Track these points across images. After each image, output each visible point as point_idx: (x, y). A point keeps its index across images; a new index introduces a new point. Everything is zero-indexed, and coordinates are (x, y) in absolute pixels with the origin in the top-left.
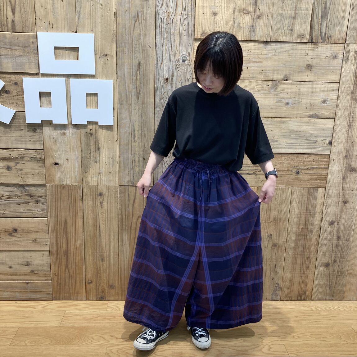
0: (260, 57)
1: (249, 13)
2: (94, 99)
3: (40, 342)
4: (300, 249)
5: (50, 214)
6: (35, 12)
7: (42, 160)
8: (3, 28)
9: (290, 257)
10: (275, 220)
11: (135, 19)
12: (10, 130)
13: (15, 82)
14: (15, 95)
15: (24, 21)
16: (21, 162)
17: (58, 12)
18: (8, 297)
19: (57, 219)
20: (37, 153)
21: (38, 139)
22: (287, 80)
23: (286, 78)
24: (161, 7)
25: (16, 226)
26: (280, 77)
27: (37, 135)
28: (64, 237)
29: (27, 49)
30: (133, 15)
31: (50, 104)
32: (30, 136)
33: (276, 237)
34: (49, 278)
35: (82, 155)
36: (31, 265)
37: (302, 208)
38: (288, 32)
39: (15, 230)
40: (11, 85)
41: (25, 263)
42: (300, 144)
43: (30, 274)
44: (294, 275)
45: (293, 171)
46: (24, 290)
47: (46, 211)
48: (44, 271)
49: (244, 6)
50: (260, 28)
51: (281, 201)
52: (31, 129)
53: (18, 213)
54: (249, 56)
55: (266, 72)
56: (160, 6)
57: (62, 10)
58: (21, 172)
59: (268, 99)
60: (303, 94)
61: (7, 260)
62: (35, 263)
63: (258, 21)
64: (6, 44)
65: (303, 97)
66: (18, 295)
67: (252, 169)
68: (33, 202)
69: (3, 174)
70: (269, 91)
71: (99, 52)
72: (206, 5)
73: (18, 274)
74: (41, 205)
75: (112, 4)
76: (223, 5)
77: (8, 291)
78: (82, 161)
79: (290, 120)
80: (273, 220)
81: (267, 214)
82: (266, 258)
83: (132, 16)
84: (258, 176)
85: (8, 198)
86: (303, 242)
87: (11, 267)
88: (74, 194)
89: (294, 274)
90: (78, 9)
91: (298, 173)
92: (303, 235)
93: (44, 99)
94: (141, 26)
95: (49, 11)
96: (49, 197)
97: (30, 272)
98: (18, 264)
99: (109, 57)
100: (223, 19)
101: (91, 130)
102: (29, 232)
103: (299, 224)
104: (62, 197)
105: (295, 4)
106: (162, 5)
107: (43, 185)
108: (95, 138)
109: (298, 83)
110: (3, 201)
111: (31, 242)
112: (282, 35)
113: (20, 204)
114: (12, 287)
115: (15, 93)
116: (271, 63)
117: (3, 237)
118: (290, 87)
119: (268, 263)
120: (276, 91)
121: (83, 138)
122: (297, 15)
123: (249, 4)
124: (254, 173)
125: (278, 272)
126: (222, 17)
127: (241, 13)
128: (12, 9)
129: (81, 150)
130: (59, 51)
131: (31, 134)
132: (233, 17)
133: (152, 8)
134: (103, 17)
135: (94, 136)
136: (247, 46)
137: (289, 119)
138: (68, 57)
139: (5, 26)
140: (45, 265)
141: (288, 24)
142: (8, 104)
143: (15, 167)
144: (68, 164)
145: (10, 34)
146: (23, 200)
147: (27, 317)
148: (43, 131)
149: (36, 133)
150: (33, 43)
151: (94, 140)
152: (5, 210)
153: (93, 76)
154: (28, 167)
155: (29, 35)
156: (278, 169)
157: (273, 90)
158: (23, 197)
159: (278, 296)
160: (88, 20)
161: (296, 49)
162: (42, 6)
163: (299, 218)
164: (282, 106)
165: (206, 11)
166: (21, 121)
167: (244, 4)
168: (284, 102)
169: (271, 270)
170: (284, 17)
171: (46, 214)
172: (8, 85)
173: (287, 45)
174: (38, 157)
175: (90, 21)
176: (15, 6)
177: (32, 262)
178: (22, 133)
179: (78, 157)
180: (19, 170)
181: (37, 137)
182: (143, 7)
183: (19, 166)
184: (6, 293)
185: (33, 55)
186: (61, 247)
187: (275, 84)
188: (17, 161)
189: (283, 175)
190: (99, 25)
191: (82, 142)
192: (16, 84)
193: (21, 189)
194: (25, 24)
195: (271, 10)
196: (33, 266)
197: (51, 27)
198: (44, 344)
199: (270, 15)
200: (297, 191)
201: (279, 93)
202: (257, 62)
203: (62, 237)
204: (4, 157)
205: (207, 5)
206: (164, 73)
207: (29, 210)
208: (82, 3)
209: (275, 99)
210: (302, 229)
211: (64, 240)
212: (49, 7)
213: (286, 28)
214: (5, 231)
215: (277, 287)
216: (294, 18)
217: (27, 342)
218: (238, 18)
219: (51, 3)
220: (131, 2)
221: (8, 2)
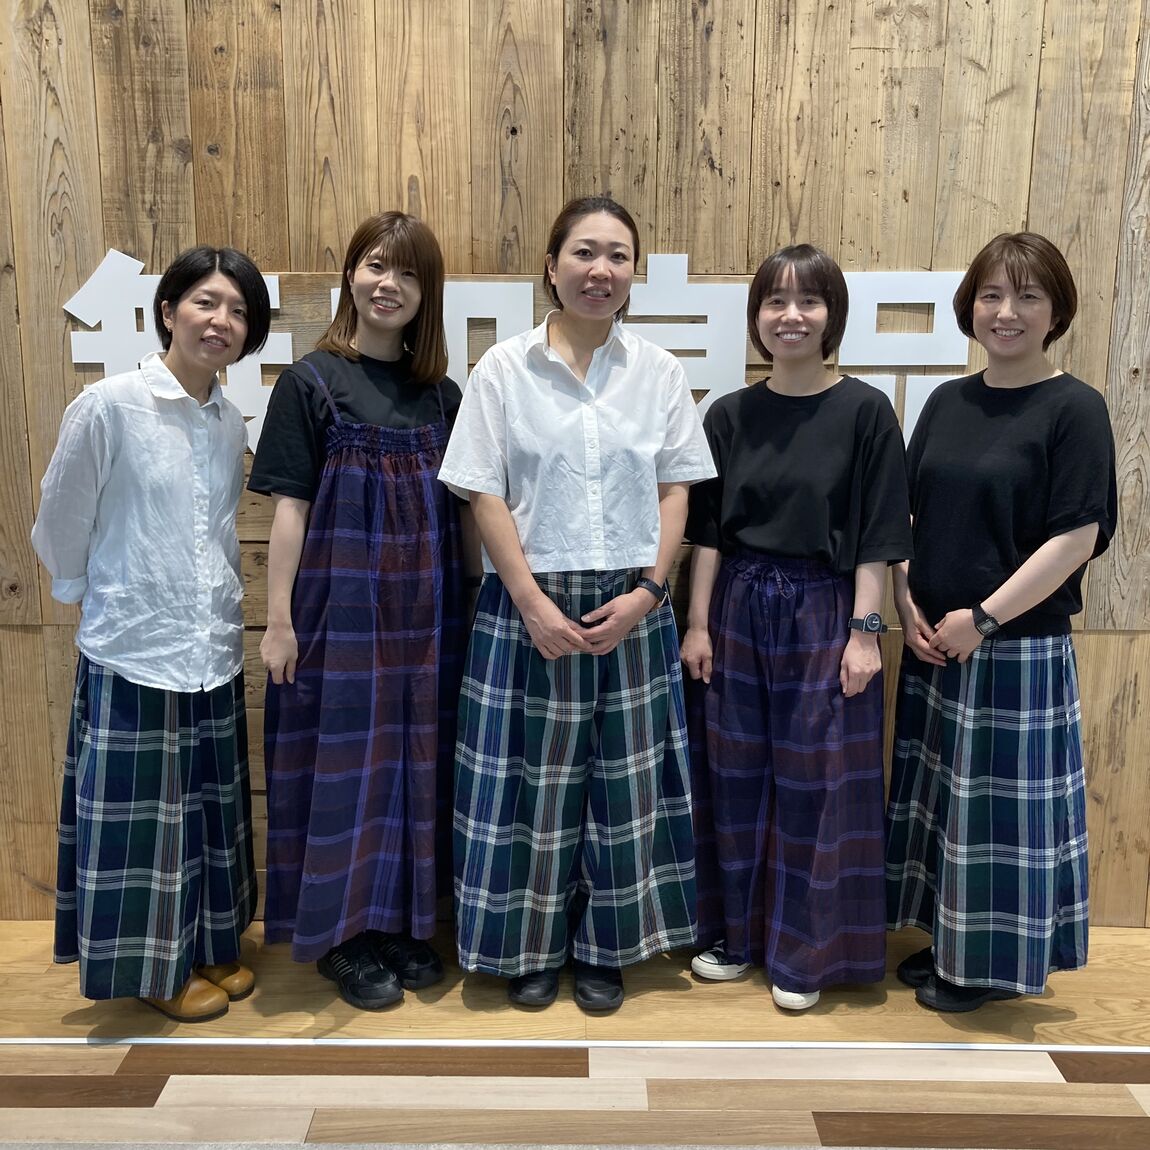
6: (842, 228)
11: (1071, 235)
17: (894, 225)
24: (1136, 205)
30: (1068, 225)
56: (1132, 204)
57: (904, 221)
75: (1020, 204)
83: (1065, 228)
90: (941, 217)
94: (1083, 251)
95: (875, 225)
106: (1138, 202)
128: (791, 224)
130: (889, 313)
133: (1113, 211)
138: (906, 324)
160: (961, 241)
162: (859, 215)
175: (965, 242)
176: (799, 218)
182: (1092, 206)
197: (874, 259)
206: (1131, 356)
208: (951, 202)
212: (875, 216)
219: (880, 206)
220: (1066, 196)
221: (785, 208)
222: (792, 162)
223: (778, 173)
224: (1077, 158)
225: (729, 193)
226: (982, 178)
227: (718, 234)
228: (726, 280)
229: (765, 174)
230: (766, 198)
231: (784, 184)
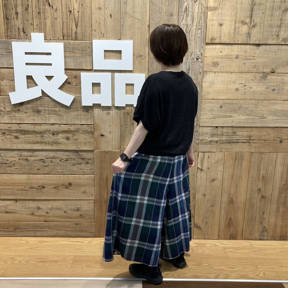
0: (254, 56)
1: (246, 23)
2: (131, 88)
3: (92, 266)
4: (282, 200)
5: (96, 172)
6: (92, 26)
7: (92, 133)
8: (69, 37)
9: (274, 207)
10: (263, 178)
12: (70, 111)
13: (75, 76)
14: (75, 86)
15: (84, 32)
16: (77, 134)
17: (108, 25)
18: (62, 234)
19: (101, 176)
20: (88, 127)
21: (90, 117)
22: (273, 72)
23: (273, 71)
24: (182, 20)
25: (71, 181)
26: (268, 70)
27: (89, 114)
28: (106, 189)
29: (84, 52)
31: (99, 92)
32: (84, 115)
33: (264, 191)
34: (93, 221)
35: (121, 129)
36: (80, 210)
37: (284, 169)
38: (275, 37)
39: (70, 184)
40: (72, 78)
41: (76, 209)
42: (283, 120)
43: (79, 217)
44: (277, 221)
45: (278, 141)
46: (74, 230)
47: (93, 170)
48: (90, 215)
49: (243, 19)
50: (254, 35)
51: (268, 163)
52: (85, 110)
53: (73, 171)
54: (245, 55)
55: (258, 66)
56: (181, 20)
57: (111, 24)
58: (76, 141)
59: (260, 87)
60: (285, 83)
61: (63, 207)
62: (83, 209)
63: (253, 29)
64: (70, 49)
65: (286, 85)
66: (70, 233)
67: (247, 139)
68: (84, 163)
69: (63, 143)
70: (260, 80)
71: (136, 54)
72: (215, 19)
73: (71, 217)
74: (90, 165)
75: (147, 19)
76: (227, 18)
77: (62, 230)
78: (121, 133)
79: (276, 102)
80: (262, 177)
81: (257, 173)
82: (256, 207)
84: (251, 144)
85: (66, 161)
86: (284, 195)
87: (65, 212)
88: (114, 158)
89: (277, 220)
90: (122, 23)
91: (281, 142)
92: (284, 189)
93: (96, 88)
95: (102, 24)
96: (96, 160)
97: (79, 216)
98: (71, 210)
99: (143, 57)
100: (227, 29)
101: (128, 110)
102: (80, 185)
103: (282, 181)
104: (105, 159)
105: (280, 16)
106: (183, 19)
107: (92, 151)
108: (131, 117)
109: (282, 74)
110: (62, 163)
111: (81, 193)
112: (270, 39)
113: (74, 165)
114: (66, 227)
115: (74, 84)
116: (262, 60)
117: (61, 190)
118: (276, 77)
119: (257, 210)
120: (266, 80)
121: (122, 116)
122: (282, 25)
123: (246, 17)
124: (248, 142)
125: (265, 218)
126: (226, 27)
127: (240, 24)
128: (76, 24)
129: (120, 125)
130: (108, 53)
131: (85, 113)
132: (234, 27)
133: (175, 22)
134: (140, 28)
135: (130, 115)
136: (244, 48)
137: (275, 101)
138: (114, 57)
139: (70, 36)
140: (91, 210)
141: (275, 31)
142: (69, 92)
143: (72, 138)
144: (110, 135)
145: (73, 42)
146: (77, 162)
147: (79, 249)
148: (94, 111)
149: (89, 113)
150: (89, 48)
152: (63, 169)
153: (131, 71)
154: (82, 137)
155: (86, 42)
156: (267, 138)
157: (263, 80)
158: (77, 160)
159: (265, 237)
160: (129, 31)
161: (281, 49)
162: (97, 22)
163: (282, 176)
164: (269, 92)
165: (214, 22)
166: (78, 104)
167: (243, 17)
168: (271, 89)
169: (260, 216)
170: (272, 26)
171: (93, 172)
172: (70, 78)
173: (274, 46)
174: (90, 130)
175: (130, 31)
176: (78, 22)
177: (81, 208)
178: (79, 113)
179: (118, 130)
180: (75, 140)
181: (89, 116)
182: (169, 21)
183: (75, 137)
184: (61, 232)
185: (89, 57)
186: (103, 197)
187: (265, 75)
188: (74, 134)
189: (270, 144)
190: (137, 34)
191: (121, 119)
192: (75, 77)
193: (76, 154)
194: (84, 35)
195: (263, 22)
196: (81, 211)
197: (103, 36)
198: (96, 267)
199: (262, 25)
200: (280, 155)
201: (268, 82)
202: (251, 60)
203: (104, 189)
204: (64, 130)
205: (216, 18)
206: (183, 68)
207: (81, 169)
208: (125, 19)
209: (265, 86)
210: (284, 184)
211: (106, 192)
212: (102, 22)
213: (274, 34)
214: (63, 185)
215: (264, 230)
216: (280, 27)
217: (83, 266)
218: (238, 28)
219: (103, 19)
220: (161, 17)
221: (73, 19)
222: (75, 4)
223: (71, 8)
224: (163, 5)
225: (55, 14)
226: (134, 11)
227: (53, 27)
228: (56, 42)
229: (66, 8)
230: (67, 16)
231: (72, 11)
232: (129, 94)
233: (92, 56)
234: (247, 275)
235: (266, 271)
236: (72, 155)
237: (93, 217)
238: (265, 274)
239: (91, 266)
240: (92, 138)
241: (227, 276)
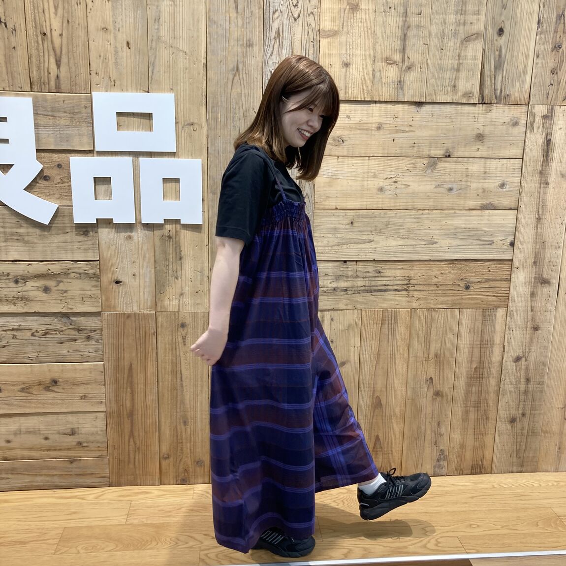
0: (411, 124)
1: (394, 63)
2: (174, 187)
3: (99, 547)
4: (473, 399)
5: (107, 356)
6: (90, 64)
7: (97, 277)
8: (43, 87)
9: (459, 410)
10: (437, 357)
11: (234, 72)
12: (49, 233)
13: (58, 163)
14: (58, 183)
15: (74, 77)
16: (65, 280)
17: (123, 63)
18: (42, 484)
19: (117, 364)
20: (89, 266)
21: (91, 246)
22: (449, 156)
23: (448, 154)
24: (271, 55)
25: (56, 376)
26: (440, 152)
27: (90, 240)
28: (129, 390)
29: (76, 116)
30: (231, 66)
31: (109, 195)
32: (79, 242)
33: (438, 382)
34: (105, 453)
35: (155, 268)
36: (78, 434)
37: (475, 338)
38: (449, 89)
39: (55, 382)
40: (52, 168)
41: (69, 431)
42: (470, 247)
43: (76, 448)
44: (465, 438)
45: (461, 285)
46: (66, 473)
47: (101, 353)
48: (98, 442)
49: (388, 53)
50: (410, 85)
51: (444, 328)
52: (80, 231)
53: (59, 355)
54: (395, 123)
55: (420, 145)
56: (269, 55)
57: (129, 61)
58: (65, 295)
59: (424, 183)
60: (472, 176)
61: (41, 427)
62: (83, 431)
63: (407, 74)
64: (46, 110)
65: (472, 180)
66: (57, 481)
67: (403, 283)
68: (81, 338)
69: (37, 299)
70: (424, 171)
71: (182, 120)
72: (334, 52)
73: (58, 448)
74: (94, 343)
75: (201, 52)
76: (358, 52)
77: (41, 475)
78: (156, 276)
79: (455, 213)
80: (433, 356)
81: (425, 348)
82: (425, 412)
83: (230, 68)
84: (411, 293)
85: (45, 334)
86: (477, 388)
87: (46, 439)
88: (144, 326)
89: (465, 436)
90: (152, 59)
91: (467, 288)
92: (477, 378)
93: (101, 188)
94: (242, 82)
95: (110, 62)
96: (106, 331)
97: (76, 445)
98: (59, 433)
99: (196, 127)
100: (358, 73)
101: (169, 231)
102: (75, 384)
103: (472, 362)
104: (126, 331)
105: (458, 51)
106: (272, 53)
107: (98, 314)
108: (176, 244)
109: (465, 160)
110: (37, 338)
111: (78, 398)
112: (441, 93)
113: (62, 343)
114: (48, 468)
115: (57, 179)
116: (426, 133)
117: (36, 393)
118: (453, 166)
119: (427, 420)
120: (434, 171)
121: (158, 243)
122: (461, 66)
123: (394, 51)
124: (405, 290)
125: (442, 433)
126: (356, 69)
127: (384, 63)
128: (56, 61)
129: (155, 262)
130: (125, 119)
131: (81, 238)
132: (372, 70)
133: (258, 58)
134: (188, 70)
135: (174, 240)
136: (392, 109)
137: (452, 211)
138: (136, 126)
139: (45, 84)
140: (99, 432)
141: (449, 79)
142: (47, 196)
143: (56, 288)
144: (135, 281)
145: (52, 96)
146: (67, 336)
147: (75, 513)
148: (100, 234)
149: (88, 237)
150: (86, 107)
151: (175, 246)
152: (40, 352)
153: (172, 154)
154: (75, 287)
155: (79, 96)
156: (440, 282)
157: (429, 171)
158: (68, 332)
159: (444, 469)
160: (166, 75)
161: (461, 113)
162: (100, 56)
163: (471, 354)
164: (443, 193)
165: (334, 60)
166: (66, 220)
167: (388, 51)
168: (446, 187)
169: (433, 429)
170: (444, 69)
171: (101, 356)
172: (47, 168)
173: (448, 106)
174: (91, 272)
175: (168, 75)
176: (61, 57)
177: (80, 429)
178: (68, 237)
179: (150, 271)
180: (62, 292)
181: (90, 243)
182: (245, 56)
183: (62, 287)
184: (39, 479)
185: (86, 125)
186: (123, 405)
187: (433, 162)
188: (59, 279)
189: (446, 292)
190: (182, 81)
191: (156, 249)
192: (59, 166)
193: (65, 320)
194: (75, 82)
195: (425, 60)
196: (80, 435)
197: (112, 84)
198: (105, 550)
199: (424, 66)
200: (467, 313)
201: (439, 174)
202: (407, 132)
203: (125, 390)
204: (39, 273)
205: (336, 52)
207: (76, 351)
208: (157, 50)
209: (434, 183)
210: (476, 368)
211: (129, 394)
212: (110, 57)
213: (447, 84)
214: (40, 384)
215: (442, 456)
216: (458, 70)
217: (79, 548)
218: (380, 71)
219: (113, 51)
220: (228, 49)
221: (51, 51)
222: (53, 20)
223: (44, 27)
224: (233, 24)
225: (12, 39)
226: (176, 35)
227: (8, 65)
228: (17, 95)
229: (36, 27)
230: (38, 42)
231: (48, 34)
232: (171, 199)
233: (92, 123)
234: (405, 547)
235: (441, 537)
236: (56, 323)
237: (105, 445)
238: (439, 543)
239: (96, 547)
240: (97, 288)
241: (366, 552)
